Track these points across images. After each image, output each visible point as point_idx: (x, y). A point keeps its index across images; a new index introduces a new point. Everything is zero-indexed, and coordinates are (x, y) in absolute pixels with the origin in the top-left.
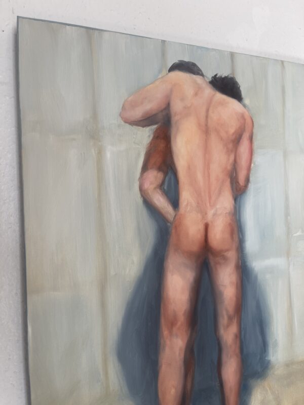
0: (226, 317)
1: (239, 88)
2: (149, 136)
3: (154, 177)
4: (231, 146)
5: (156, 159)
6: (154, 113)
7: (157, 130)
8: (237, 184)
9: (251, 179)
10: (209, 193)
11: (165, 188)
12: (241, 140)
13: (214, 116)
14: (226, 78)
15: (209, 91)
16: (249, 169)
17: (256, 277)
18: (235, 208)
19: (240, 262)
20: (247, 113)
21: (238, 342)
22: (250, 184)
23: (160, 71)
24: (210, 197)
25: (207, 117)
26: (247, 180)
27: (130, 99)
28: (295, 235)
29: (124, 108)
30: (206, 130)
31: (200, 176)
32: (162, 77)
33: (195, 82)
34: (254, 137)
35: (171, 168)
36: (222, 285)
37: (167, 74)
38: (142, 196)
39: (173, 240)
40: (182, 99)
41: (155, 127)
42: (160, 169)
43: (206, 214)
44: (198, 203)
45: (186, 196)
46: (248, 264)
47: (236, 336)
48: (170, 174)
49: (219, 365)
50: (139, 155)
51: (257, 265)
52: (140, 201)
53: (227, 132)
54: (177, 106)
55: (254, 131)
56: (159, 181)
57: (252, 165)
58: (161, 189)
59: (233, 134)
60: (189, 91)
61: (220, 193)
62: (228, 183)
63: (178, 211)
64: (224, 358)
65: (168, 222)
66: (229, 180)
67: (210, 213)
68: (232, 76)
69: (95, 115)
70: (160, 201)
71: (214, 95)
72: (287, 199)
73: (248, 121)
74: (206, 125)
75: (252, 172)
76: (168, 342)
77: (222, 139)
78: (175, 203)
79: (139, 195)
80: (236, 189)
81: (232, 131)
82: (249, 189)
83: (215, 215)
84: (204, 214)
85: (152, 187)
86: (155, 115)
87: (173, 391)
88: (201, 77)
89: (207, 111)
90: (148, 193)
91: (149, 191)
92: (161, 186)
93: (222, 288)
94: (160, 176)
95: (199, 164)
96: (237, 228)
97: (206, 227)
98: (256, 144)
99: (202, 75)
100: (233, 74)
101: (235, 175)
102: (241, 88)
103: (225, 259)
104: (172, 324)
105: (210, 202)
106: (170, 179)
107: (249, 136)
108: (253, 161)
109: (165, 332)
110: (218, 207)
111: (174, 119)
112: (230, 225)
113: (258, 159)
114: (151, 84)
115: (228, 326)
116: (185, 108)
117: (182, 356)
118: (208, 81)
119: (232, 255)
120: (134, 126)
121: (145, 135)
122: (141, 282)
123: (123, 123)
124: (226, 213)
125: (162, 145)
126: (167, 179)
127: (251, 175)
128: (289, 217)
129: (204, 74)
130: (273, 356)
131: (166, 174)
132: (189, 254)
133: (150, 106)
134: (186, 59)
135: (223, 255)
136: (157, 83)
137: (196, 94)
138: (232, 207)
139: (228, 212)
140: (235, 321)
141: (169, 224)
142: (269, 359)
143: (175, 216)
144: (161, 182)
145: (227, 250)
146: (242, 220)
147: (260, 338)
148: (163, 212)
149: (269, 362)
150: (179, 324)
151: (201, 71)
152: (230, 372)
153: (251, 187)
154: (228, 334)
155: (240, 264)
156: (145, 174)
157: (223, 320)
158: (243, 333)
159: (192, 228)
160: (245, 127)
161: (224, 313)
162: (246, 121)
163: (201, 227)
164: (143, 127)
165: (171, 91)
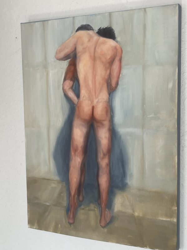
0: (102, 154)
1: (114, 32)
2: (67, 65)
3: (69, 83)
4: (108, 65)
5: (70, 75)
6: (69, 53)
7: (70, 61)
8: (111, 86)
9: (120, 83)
10: (95, 91)
11: (74, 88)
12: (114, 62)
13: (99, 51)
14: (106, 28)
15: (96, 37)
16: (118, 77)
17: (120, 137)
18: (109, 99)
19: (111, 127)
20: (118, 45)
21: (108, 168)
22: (118, 86)
23: (72, 33)
24: (95, 93)
25: (95, 52)
26: (117, 84)
27: (59, 49)
28: (148, 116)
29: (56, 53)
30: (94, 59)
31: (90, 83)
32: (73, 36)
33: (89, 34)
34: (122, 59)
35: (77, 79)
36: (101, 138)
37: (75, 33)
38: (63, 92)
39: (77, 113)
40: (82, 45)
41: (69, 60)
42: (71, 80)
43: (93, 101)
44: (89, 96)
45: (83, 92)
46: (116, 129)
47: (107, 164)
48: (76, 82)
49: (98, 176)
50: (62, 73)
51: (122, 130)
52: (63, 94)
53: (105, 58)
54: (80, 48)
55: (123, 55)
56: (71, 85)
57: (121, 75)
58: (72, 89)
59: (110, 59)
60: (86, 39)
61: (101, 91)
62: (105, 86)
63: (79, 99)
64: (100, 173)
65: (75, 104)
66: (106, 84)
67: (95, 101)
68: (110, 26)
69: (46, 58)
70: (71, 95)
71: (99, 39)
72: (144, 94)
73: (119, 50)
74: (94, 56)
75: (120, 79)
76: (74, 158)
77: (103, 62)
78: (78, 96)
79: (62, 92)
80: (110, 89)
81: (108, 57)
82: (118, 88)
83: (98, 102)
84: (92, 102)
85: (68, 88)
86: (70, 54)
87: (75, 180)
88: (92, 31)
89: (95, 48)
90: (66, 91)
91: (67, 90)
92: (72, 88)
93: (100, 139)
94: (71, 83)
95: (90, 76)
96: (110, 109)
97: (93, 108)
98: (123, 63)
99: (93, 30)
100: (110, 25)
101: (109, 81)
102: (115, 32)
103: (103, 125)
104: (76, 150)
105: (95, 96)
106: (76, 84)
107: (119, 59)
108: (121, 73)
109: (73, 153)
110: (99, 98)
111: (78, 55)
112: (106, 107)
113: (124, 71)
114: (68, 40)
115: (103, 158)
116: (83, 49)
117: (80, 166)
118: (96, 32)
119: (106, 123)
120: (61, 61)
121: (65, 64)
122: (63, 130)
123: (56, 60)
124: (104, 101)
125: (72, 68)
126: (74, 84)
127: (119, 81)
128: (145, 106)
129: (94, 29)
130: (129, 181)
131: (74, 82)
132: (84, 120)
133: (67, 51)
134: (84, 24)
135: (101, 123)
136: (71, 39)
137: (89, 41)
138: (107, 98)
139: (105, 101)
140: (107, 157)
141: (75, 105)
142: (127, 182)
143: (78, 102)
144: (72, 86)
145: (104, 121)
146: (113, 105)
147: (121, 169)
148: (72, 99)
149: (127, 184)
150: (79, 151)
151: (92, 27)
152: (104, 181)
153: (119, 87)
154: (103, 163)
155: (111, 128)
156: (65, 82)
157: (101, 155)
158: (111, 164)
159: (86, 108)
160: (116, 54)
161: (101, 151)
162: (118, 51)
163: (91, 108)
164: (64, 61)
165: (77, 41)
